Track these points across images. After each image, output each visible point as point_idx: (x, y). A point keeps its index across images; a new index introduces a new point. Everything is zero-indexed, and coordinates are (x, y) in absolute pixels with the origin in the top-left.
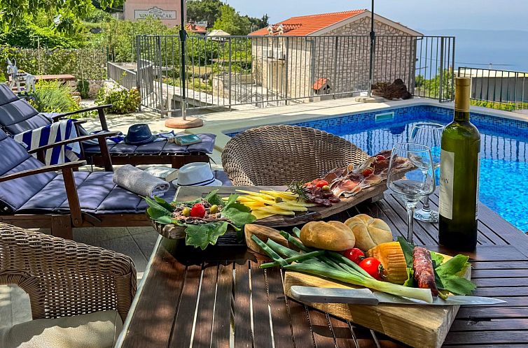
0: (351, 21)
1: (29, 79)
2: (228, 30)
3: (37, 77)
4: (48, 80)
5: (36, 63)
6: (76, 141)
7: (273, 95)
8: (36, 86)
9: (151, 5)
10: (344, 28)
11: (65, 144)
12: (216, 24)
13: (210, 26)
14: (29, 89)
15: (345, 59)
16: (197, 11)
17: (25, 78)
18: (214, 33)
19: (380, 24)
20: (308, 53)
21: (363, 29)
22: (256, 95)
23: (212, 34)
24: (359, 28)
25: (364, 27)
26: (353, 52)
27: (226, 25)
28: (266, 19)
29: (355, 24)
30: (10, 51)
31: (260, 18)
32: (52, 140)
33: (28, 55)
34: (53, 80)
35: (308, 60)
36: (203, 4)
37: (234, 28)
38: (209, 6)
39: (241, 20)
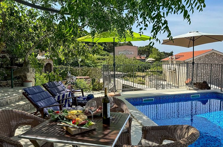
0: (206, 54)
1: (74, 78)
2: (155, 58)
3: (77, 77)
4: (80, 78)
5: (79, 72)
6: (71, 98)
7: (169, 85)
8: (77, 80)
9: (124, 49)
10: (202, 57)
11: (68, 99)
12: (150, 56)
13: (147, 57)
14: (74, 81)
15: (203, 70)
16: (143, 51)
17: (73, 78)
18: (149, 59)
19: (220, 56)
20: (185, 68)
21: (211, 58)
22: (162, 84)
23: (148, 59)
24: (209, 57)
25: (211, 57)
26: (206, 68)
27: (154, 56)
28: (172, 52)
29: (207, 55)
30: (71, 68)
31: (170, 52)
32: (65, 98)
33: (76, 70)
34: (82, 78)
35: (185, 71)
36: (145, 48)
37: (157, 57)
38: (147, 49)
39: (160, 54)
